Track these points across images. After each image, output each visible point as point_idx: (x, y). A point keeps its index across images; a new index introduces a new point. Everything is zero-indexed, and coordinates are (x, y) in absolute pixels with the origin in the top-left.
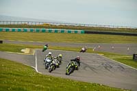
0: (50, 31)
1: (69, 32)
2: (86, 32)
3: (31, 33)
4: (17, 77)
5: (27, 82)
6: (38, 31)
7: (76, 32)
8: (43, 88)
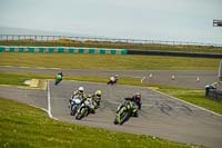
0: (71, 51)
1: (102, 52)
2: (129, 53)
3: (40, 55)
4: (18, 126)
5: (35, 133)
6: (51, 51)
7: (113, 53)
8: (60, 144)
